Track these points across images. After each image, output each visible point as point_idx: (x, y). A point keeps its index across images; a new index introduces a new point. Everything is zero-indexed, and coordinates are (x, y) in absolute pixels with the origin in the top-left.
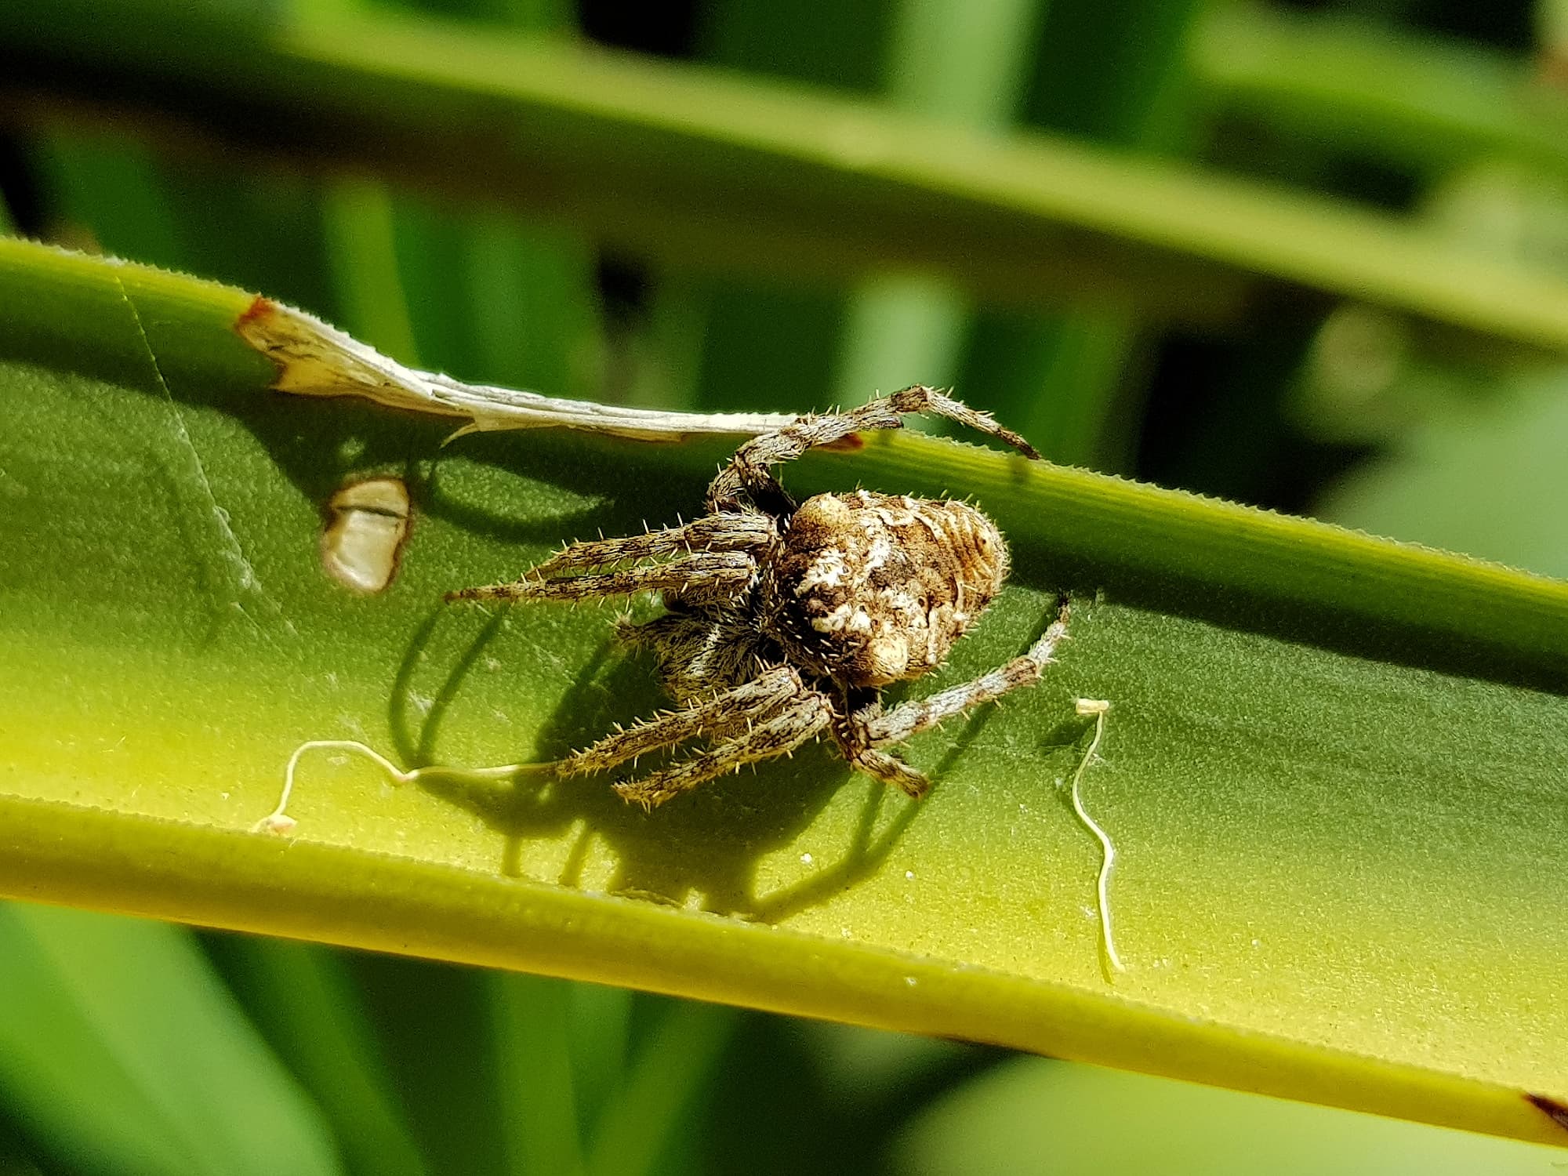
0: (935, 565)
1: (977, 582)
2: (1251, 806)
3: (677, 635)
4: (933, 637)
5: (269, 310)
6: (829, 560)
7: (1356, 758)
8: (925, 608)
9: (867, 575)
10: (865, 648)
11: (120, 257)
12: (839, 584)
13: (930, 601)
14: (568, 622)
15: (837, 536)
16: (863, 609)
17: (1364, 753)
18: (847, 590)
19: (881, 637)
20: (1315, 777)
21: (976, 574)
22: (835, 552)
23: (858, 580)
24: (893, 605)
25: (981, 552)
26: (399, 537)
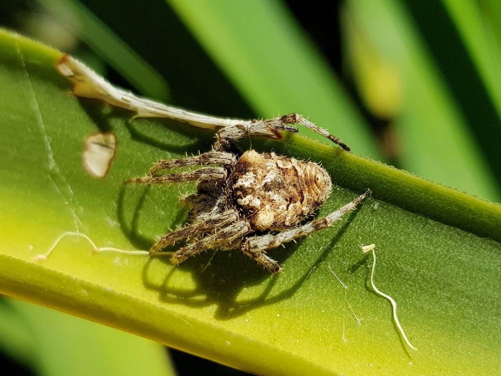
0: (295, 186)
1: (313, 195)
2: (422, 308)
4: (290, 215)
6: (249, 176)
7: (467, 294)
8: (288, 203)
9: (263, 184)
10: (256, 214)
12: (250, 186)
13: (291, 200)
14: (168, 198)
15: (254, 167)
16: (259, 198)
17: (471, 292)
18: (253, 190)
19: (264, 210)
20: (449, 299)
21: (313, 191)
22: (252, 174)
23: (258, 186)
24: (271, 198)
25: (316, 183)
26: (111, 157)
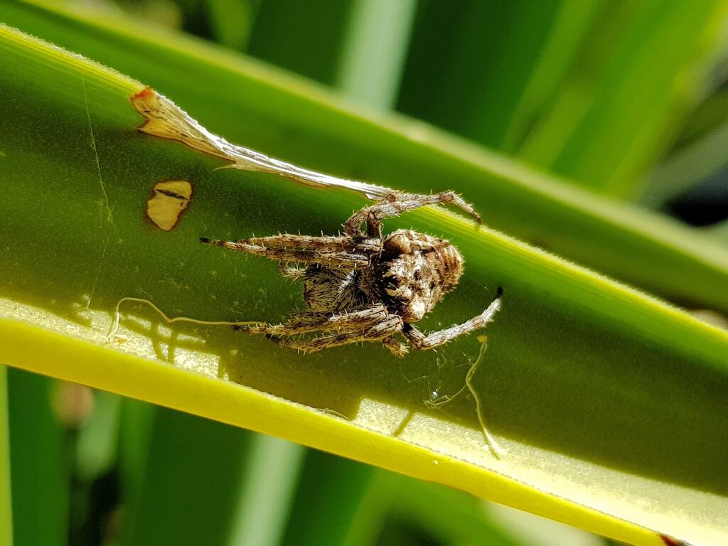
0: (438, 270)
3: (318, 280)
4: (430, 301)
5: (151, 95)
6: (399, 264)
8: (431, 289)
9: (413, 273)
10: (408, 306)
11: (83, 55)
12: (402, 276)
13: (433, 286)
16: (409, 288)
18: (405, 279)
19: (414, 301)
22: (402, 261)
23: (410, 275)
24: (421, 287)
25: (456, 266)
26: (183, 208)
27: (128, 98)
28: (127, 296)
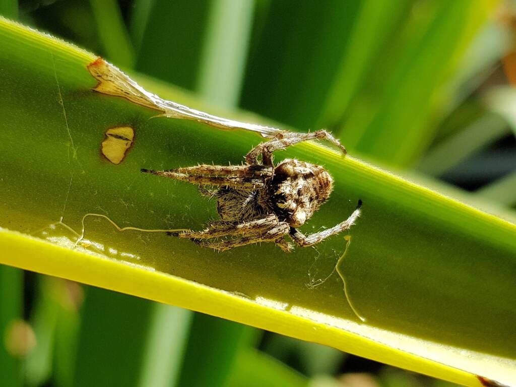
5: (102, 63)
6: (287, 185)
9: (297, 191)
10: (293, 215)
12: (289, 193)
13: (311, 200)
16: (294, 202)
18: (291, 196)
19: (298, 212)
22: (289, 182)
23: (294, 192)
24: (303, 201)
25: (328, 185)
26: (128, 147)
27: (85, 66)
28: (89, 213)
